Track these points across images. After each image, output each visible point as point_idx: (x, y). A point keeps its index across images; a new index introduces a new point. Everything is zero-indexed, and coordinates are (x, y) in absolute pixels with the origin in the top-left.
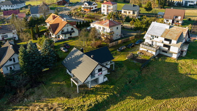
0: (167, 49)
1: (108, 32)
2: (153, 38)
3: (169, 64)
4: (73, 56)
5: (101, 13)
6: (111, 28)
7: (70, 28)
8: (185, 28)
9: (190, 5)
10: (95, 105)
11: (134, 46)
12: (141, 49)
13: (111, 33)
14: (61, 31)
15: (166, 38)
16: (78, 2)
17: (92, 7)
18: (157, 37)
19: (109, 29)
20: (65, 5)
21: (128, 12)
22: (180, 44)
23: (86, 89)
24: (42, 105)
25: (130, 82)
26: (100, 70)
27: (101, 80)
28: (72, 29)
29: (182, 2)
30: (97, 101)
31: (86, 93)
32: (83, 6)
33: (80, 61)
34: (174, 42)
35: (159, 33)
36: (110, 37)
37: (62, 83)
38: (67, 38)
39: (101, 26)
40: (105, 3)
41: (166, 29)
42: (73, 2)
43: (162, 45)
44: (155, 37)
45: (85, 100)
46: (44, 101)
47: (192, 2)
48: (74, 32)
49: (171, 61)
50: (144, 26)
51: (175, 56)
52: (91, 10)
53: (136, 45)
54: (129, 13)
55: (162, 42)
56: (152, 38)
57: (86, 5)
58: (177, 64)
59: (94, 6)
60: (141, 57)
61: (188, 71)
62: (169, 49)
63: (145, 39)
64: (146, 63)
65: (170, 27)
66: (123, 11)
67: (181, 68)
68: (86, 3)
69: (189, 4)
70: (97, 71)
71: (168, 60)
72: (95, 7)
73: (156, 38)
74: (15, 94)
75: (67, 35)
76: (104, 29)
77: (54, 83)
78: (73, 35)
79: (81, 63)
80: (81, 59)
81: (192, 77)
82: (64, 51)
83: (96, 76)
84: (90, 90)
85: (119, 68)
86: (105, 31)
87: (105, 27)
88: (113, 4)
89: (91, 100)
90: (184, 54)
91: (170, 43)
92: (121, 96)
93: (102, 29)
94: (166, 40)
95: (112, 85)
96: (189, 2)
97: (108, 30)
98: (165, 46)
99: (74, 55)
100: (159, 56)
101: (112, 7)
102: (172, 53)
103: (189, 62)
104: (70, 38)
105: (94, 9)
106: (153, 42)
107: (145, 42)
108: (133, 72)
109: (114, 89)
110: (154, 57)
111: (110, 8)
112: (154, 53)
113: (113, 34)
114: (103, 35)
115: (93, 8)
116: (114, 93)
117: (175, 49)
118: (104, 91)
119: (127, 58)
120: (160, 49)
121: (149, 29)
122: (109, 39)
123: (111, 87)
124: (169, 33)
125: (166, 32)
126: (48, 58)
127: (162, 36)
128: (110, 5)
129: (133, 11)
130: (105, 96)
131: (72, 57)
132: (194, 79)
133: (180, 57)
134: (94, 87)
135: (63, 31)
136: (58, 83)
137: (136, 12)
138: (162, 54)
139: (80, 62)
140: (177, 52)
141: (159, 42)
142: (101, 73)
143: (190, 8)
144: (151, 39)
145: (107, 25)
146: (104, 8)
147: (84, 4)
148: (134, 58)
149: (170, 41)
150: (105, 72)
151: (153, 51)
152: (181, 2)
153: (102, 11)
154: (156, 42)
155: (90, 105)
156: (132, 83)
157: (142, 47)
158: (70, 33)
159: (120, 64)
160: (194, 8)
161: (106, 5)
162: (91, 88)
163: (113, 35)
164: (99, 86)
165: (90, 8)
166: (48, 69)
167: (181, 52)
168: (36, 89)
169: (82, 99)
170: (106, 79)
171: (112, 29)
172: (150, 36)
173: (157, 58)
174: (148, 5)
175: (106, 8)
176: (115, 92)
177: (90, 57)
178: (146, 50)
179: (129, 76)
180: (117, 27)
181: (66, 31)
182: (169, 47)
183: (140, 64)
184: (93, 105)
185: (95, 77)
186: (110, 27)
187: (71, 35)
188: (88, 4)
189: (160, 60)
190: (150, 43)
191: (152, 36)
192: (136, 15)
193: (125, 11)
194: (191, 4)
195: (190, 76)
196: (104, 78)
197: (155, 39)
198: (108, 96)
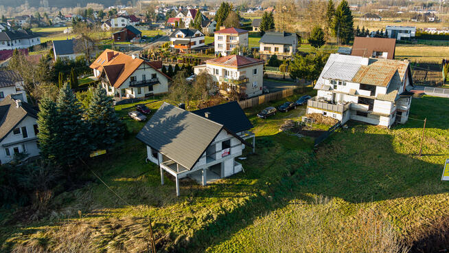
0: (366, 107)
1: (235, 79)
2: (335, 87)
3: (374, 137)
4: (162, 120)
5: (214, 53)
6: (242, 70)
7: (149, 73)
8: (402, 62)
9: (402, 38)
10: (220, 217)
11: (292, 108)
12: (310, 111)
13: (243, 81)
14: (129, 80)
15: (363, 82)
16: (161, 36)
17: (193, 40)
18: (345, 84)
19: (238, 73)
20: (132, 41)
21: (273, 47)
22: (395, 93)
23: (196, 187)
24: (96, 221)
25: (292, 174)
26: (226, 145)
27: (229, 168)
28: (154, 76)
29: (387, 32)
30: (224, 209)
31: (196, 195)
32: (173, 40)
33: (179, 127)
34: (381, 90)
35: (348, 74)
36: (241, 89)
37: (139, 179)
38: (142, 95)
39: (220, 68)
40: (223, 32)
41: (362, 67)
42: (150, 36)
43: (355, 100)
44: (340, 83)
45: (194, 207)
46: (100, 214)
47: (406, 32)
48: (158, 82)
49: (377, 133)
50: (312, 67)
51: (384, 122)
52: (192, 47)
53: (297, 106)
54: (276, 49)
55: (356, 93)
56: (332, 86)
57: (179, 36)
58: (389, 138)
59: (197, 40)
60: (313, 127)
61: (415, 149)
62: (371, 108)
63: (317, 90)
64: (324, 138)
65: (371, 62)
66: (262, 47)
67: (401, 144)
68: (181, 33)
69: (400, 35)
70: (219, 147)
71: (370, 131)
72: (201, 42)
73: (342, 86)
74: (29, 203)
75: (142, 89)
76: (226, 73)
77: (120, 180)
78: (157, 90)
79: (183, 129)
80: (182, 123)
81: (427, 159)
82: (137, 118)
83: (219, 157)
84: (206, 190)
85: (265, 149)
86: (229, 77)
87: (228, 69)
88: (239, 34)
89: (210, 209)
90: (404, 118)
91: (373, 93)
92: (276, 200)
93: (220, 73)
94: (363, 87)
95: (254, 179)
96: (400, 31)
97: (235, 74)
98: (362, 100)
99: (164, 117)
100: (351, 123)
101: (238, 38)
102: (378, 116)
103: (416, 132)
104: (149, 96)
105: (198, 45)
106: (334, 95)
107: (317, 97)
108: (297, 153)
109: (260, 186)
110: (339, 125)
111: (233, 42)
112: (339, 117)
113: (247, 82)
114: (225, 86)
115: (195, 43)
116: (259, 194)
117: (383, 107)
118: (239, 188)
119: (280, 130)
120: (349, 109)
121: (326, 68)
122: (238, 94)
123: (253, 182)
124: (369, 73)
125: (363, 71)
126: (105, 125)
127: (353, 81)
128: (233, 35)
129: (285, 45)
130: (241, 200)
131: (160, 121)
132: (430, 164)
133: (395, 125)
134: (214, 184)
135: (133, 79)
136: (130, 180)
137: (291, 48)
138: (356, 118)
139: (180, 129)
140: (388, 112)
141: (349, 93)
142: (229, 153)
143: (403, 43)
144: (330, 89)
145: (232, 64)
146: (220, 42)
147: (176, 36)
148: (297, 128)
149: (372, 89)
150: (237, 150)
151: (338, 112)
152: (384, 32)
153: (217, 50)
154: (342, 94)
155: (209, 217)
156: (297, 173)
157: (313, 107)
158: (150, 85)
159: (267, 142)
160: (411, 44)
161: (224, 36)
162: (207, 185)
163: (245, 86)
164: (224, 181)
165: (190, 44)
166: (104, 152)
167: (397, 114)
168: (77, 192)
169: (188, 208)
170: (239, 168)
171: (245, 72)
172: (327, 83)
173: (346, 126)
174: (317, 34)
175: (224, 42)
176: (263, 193)
178: (321, 112)
179: (290, 161)
180: (254, 68)
181: (139, 79)
182: (369, 102)
183: (312, 139)
184: (215, 217)
185: (215, 160)
186: (240, 67)
187: (151, 89)
188: (184, 35)
189: (353, 130)
190: (330, 98)
191: (332, 82)
192: (290, 54)
193: (267, 46)
194: (405, 35)
195: (421, 158)
196: (235, 165)
197: (340, 88)
198: (247, 198)
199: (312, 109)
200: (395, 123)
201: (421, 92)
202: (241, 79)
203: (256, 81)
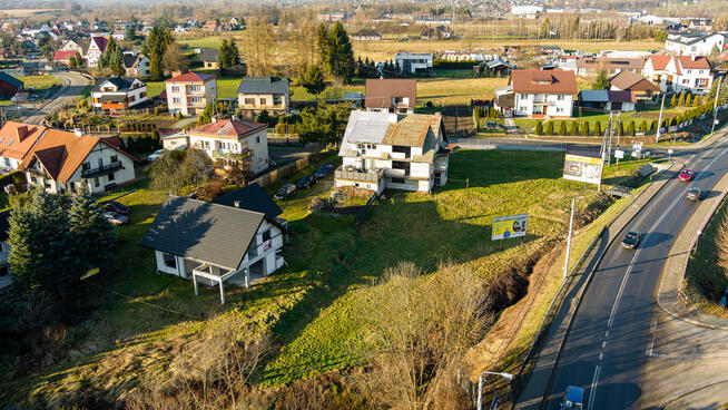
0: (402, 172)
1: (235, 152)
2: (364, 151)
3: (417, 206)
4: (175, 218)
5: (167, 110)
6: (245, 139)
7: (107, 155)
8: (433, 117)
9: (417, 70)
10: (282, 315)
11: (313, 183)
12: (339, 183)
13: (247, 154)
14: (81, 168)
15: (396, 144)
16: (60, 87)
17: (130, 94)
18: (374, 147)
19: (239, 144)
20: (13, 99)
21: (257, 99)
22: (431, 153)
23: (239, 291)
24: (140, 348)
25: (341, 259)
26: (267, 236)
27: (273, 263)
28: (114, 159)
29: (397, 64)
30: (283, 308)
31: (244, 300)
32: (97, 95)
33: (203, 224)
34: (416, 151)
35: (377, 135)
36: (244, 166)
37: (160, 295)
38: (101, 188)
39: (212, 140)
40: (178, 79)
41: (391, 125)
42: (39, 87)
43: (389, 165)
44: (369, 147)
45: (249, 313)
46: (137, 341)
47: (421, 61)
48: (120, 167)
49: (418, 200)
50: (327, 128)
51: (424, 187)
52: (131, 104)
53: (319, 179)
54: (263, 101)
55: (389, 157)
56: (360, 151)
57: (107, 90)
58: (432, 205)
59: (136, 93)
60: (345, 203)
61: (461, 213)
62: (408, 172)
63: (341, 158)
64: (362, 215)
65: (400, 118)
66: (242, 99)
67: (446, 209)
68: (109, 85)
69: (414, 67)
70: (259, 239)
71: (410, 199)
72: (142, 95)
73: (371, 150)
75: (100, 178)
76: (220, 145)
77: (137, 300)
78: (120, 178)
79: (210, 225)
80: (205, 218)
81: (474, 221)
82: (115, 221)
83: (260, 250)
84: (253, 292)
85: (300, 236)
86: (225, 151)
87: (223, 141)
88: (205, 81)
89: (267, 311)
90: (444, 179)
91: (408, 155)
92: (333, 289)
93: (213, 146)
94: (396, 149)
95: (302, 270)
96: (414, 61)
97: (233, 145)
98: (396, 165)
99: (177, 213)
100: (387, 192)
101: (203, 88)
102: (416, 181)
103: (459, 194)
104: (111, 188)
105: (138, 100)
106: (363, 161)
107: (344, 166)
108: (338, 235)
109: (311, 277)
110: (377, 197)
111: (195, 94)
112: (375, 187)
113: (252, 155)
114: (221, 163)
115: (133, 98)
116: (315, 285)
117: (421, 170)
118: (290, 283)
119: (310, 212)
120: (384, 177)
121: (349, 130)
122: (243, 172)
123: (303, 275)
124: (400, 132)
125: (392, 130)
126: (96, 235)
127: (385, 143)
128: (195, 83)
129: (274, 95)
130: (297, 295)
131: (172, 220)
132: (479, 226)
133: (435, 189)
134: (259, 284)
135: (85, 166)
136: (148, 298)
137: (283, 98)
138: (393, 186)
139: (207, 226)
140: (427, 175)
141: (381, 158)
142: (270, 246)
143: (420, 77)
144: (358, 155)
145: (230, 134)
146: (176, 95)
147: (102, 89)
148: (328, 206)
149: (406, 150)
150: (277, 242)
151: (373, 182)
152: (394, 63)
153: (171, 106)
154: (373, 159)
155: (270, 318)
156: (346, 258)
157: (342, 178)
158: (109, 172)
159: (298, 228)
160: (429, 77)
161: (182, 86)
162: (252, 286)
163: (251, 161)
164: (269, 279)
165: (127, 100)
166: (97, 271)
167: (436, 175)
168: (88, 325)
169: (241, 314)
170: (281, 261)
171: (246, 142)
172: (354, 147)
173: (383, 197)
174: (313, 76)
175: (182, 95)
176: (318, 283)
177: (233, 206)
178: (352, 183)
179: (334, 245)
180: (255, 136)
181: (94, 165)
182: (404, 165)
183: (352, 217)
184: (277, 316)
185: (256, 255)
186: (241, 136)
187: (111, 178)
188: (115, 88)
189: (392, 201)
190: (359, 165)
191: (359, 146)
192: (283, 106)
193: (249, 97)
194: (421, 66)
195: (468, 221)
196: (277, 259)
197: (369, 153)
198: (304, 291)
199: (341, 182)
200: (435, 186)
201: (455, 145)
202: (245, 151)
203: (261, 152)
